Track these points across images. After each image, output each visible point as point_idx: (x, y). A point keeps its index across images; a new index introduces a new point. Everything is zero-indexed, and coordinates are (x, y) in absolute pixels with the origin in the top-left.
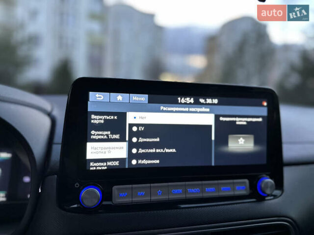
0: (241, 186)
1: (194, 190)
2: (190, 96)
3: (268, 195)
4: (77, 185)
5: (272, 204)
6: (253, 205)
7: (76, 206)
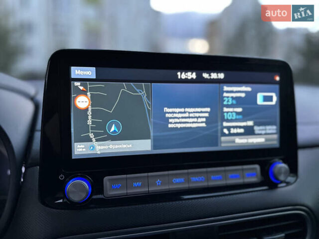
0: (251, 173)
1: (198, 178)
2: (192, 70)
3: (281, 182)
4: (61, 177)
6: (266, 193)
7: (61, 201)
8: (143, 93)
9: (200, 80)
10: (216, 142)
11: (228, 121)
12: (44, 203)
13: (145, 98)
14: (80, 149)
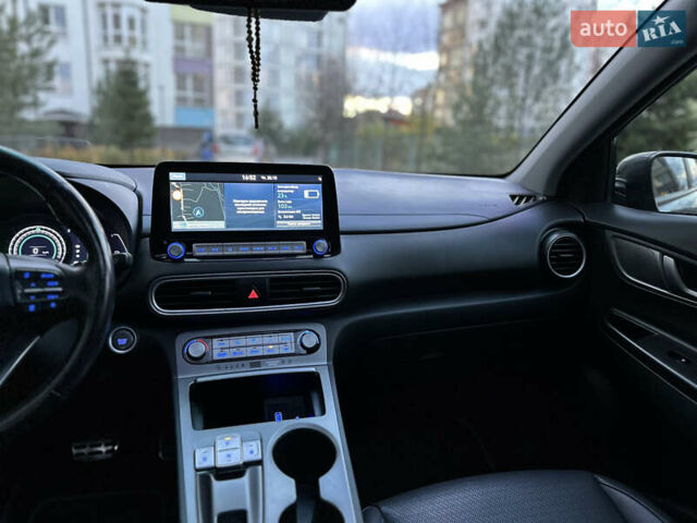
0: (299, 247)
1: (259, 249)
2: (252, 173)
4: (165, 243)
5: (330, 261)
7: (165, 257)
8: (218, 190)
9: (259, 181)
10: (273, 225)
11: (281, 209)
12: (154, 258)
13: (219, 193)
14: (176, 226)
